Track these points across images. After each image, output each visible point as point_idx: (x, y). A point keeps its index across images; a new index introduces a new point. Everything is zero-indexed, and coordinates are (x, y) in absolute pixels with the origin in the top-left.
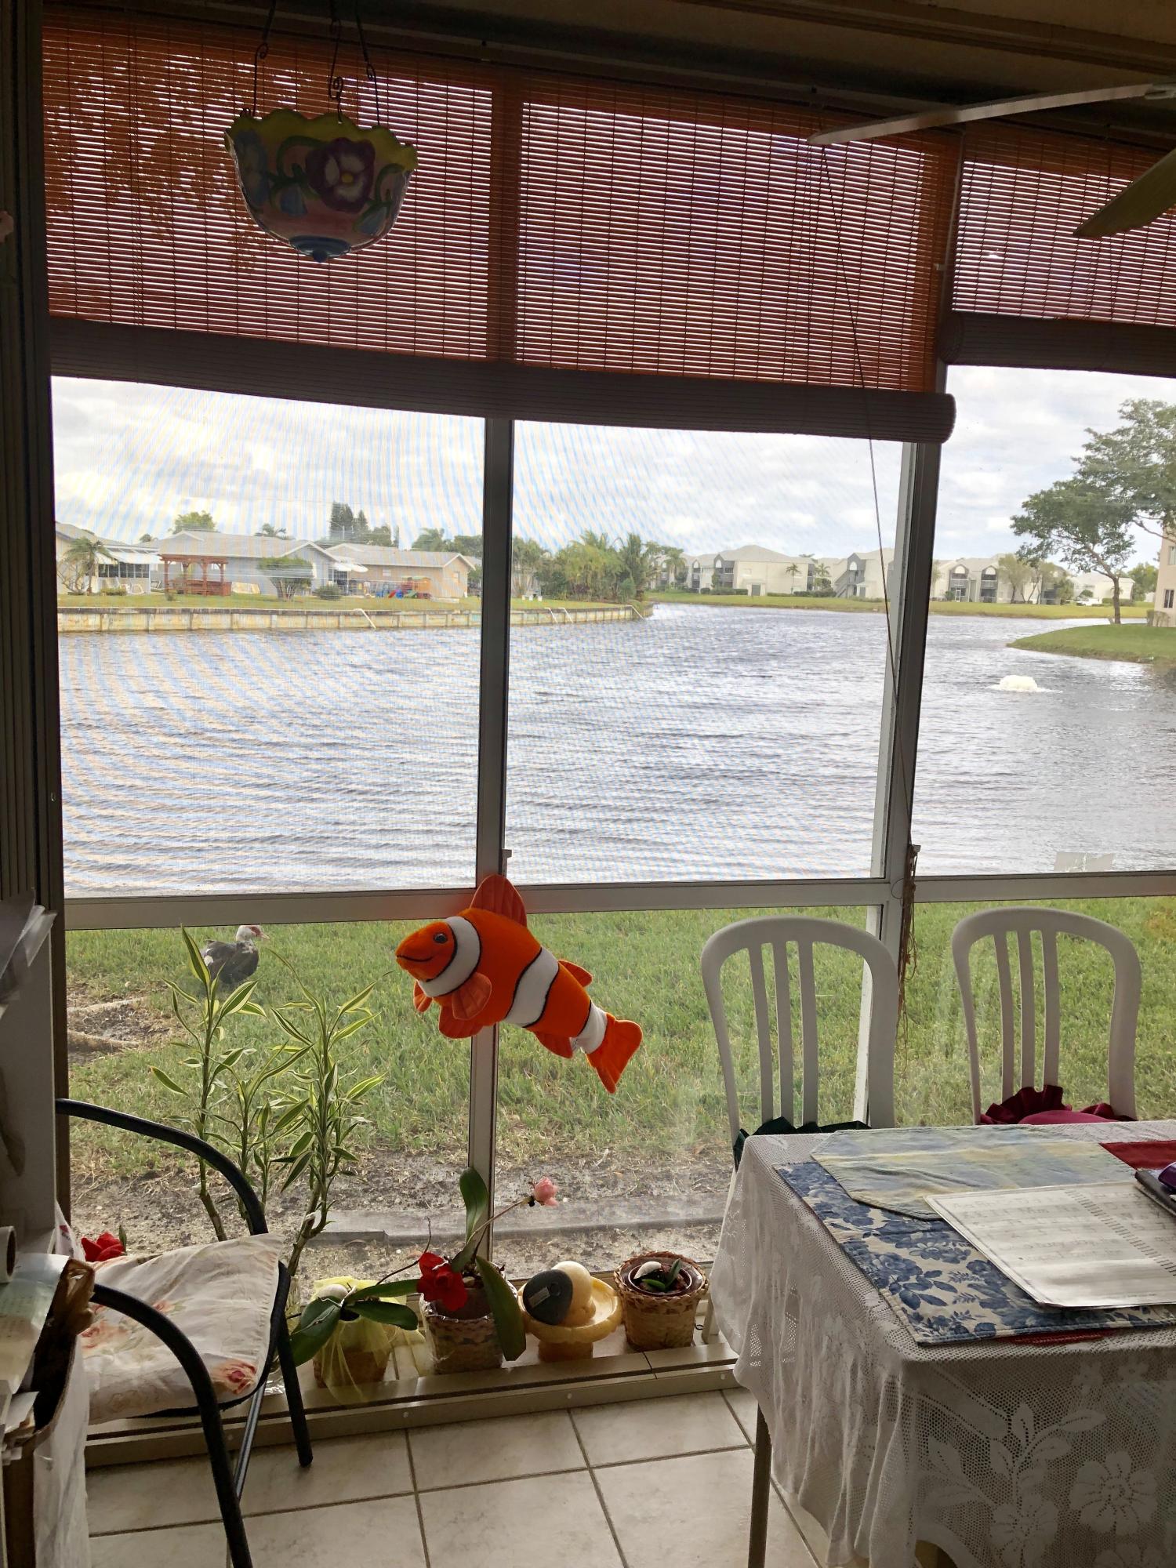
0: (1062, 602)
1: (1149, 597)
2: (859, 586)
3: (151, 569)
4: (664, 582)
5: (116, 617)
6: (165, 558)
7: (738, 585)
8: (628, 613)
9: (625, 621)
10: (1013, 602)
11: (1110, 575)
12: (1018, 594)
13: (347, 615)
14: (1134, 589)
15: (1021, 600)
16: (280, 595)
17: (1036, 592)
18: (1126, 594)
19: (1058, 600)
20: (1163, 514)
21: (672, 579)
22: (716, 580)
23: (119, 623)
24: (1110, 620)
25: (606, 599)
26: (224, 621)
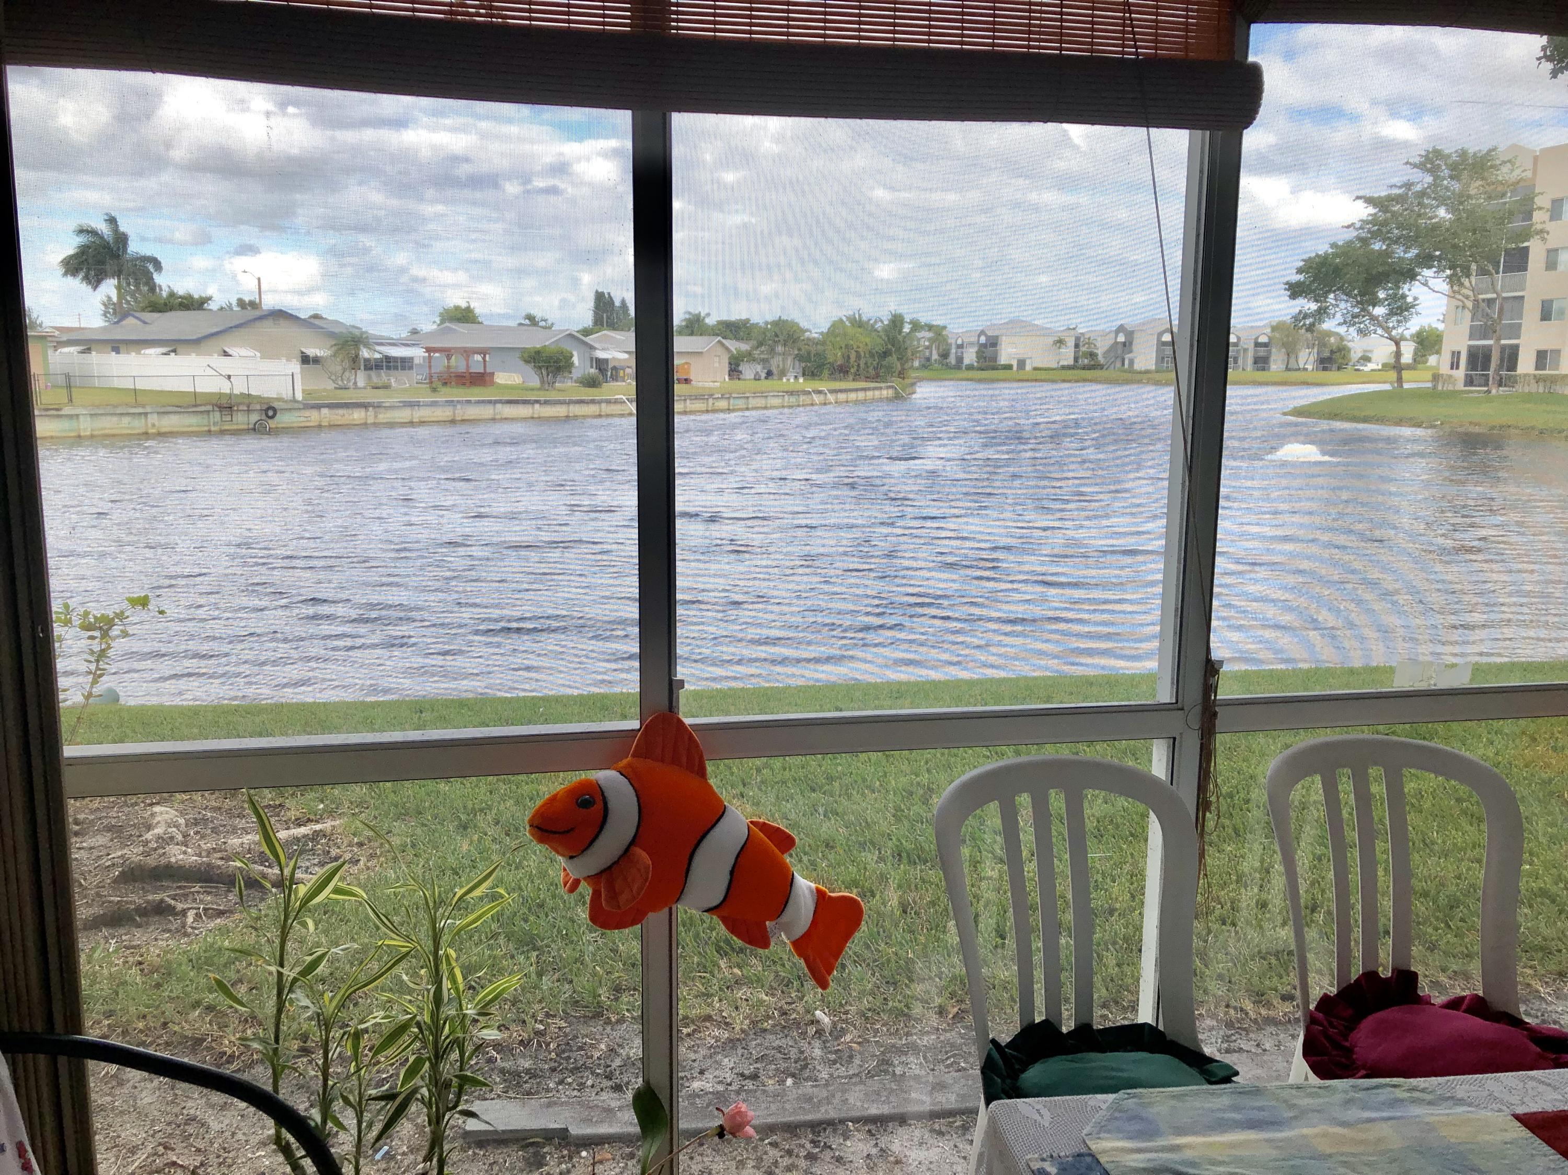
0: (1339, 369)
1: (1432, 360)
2: (1127, 357)
3: (416, 361)
4: (928, 359)
5: (382, 410)
6: (429, 350)
7: (1003, 360)
8: (890, 393)
9: (889, 400)
10: (1288, 369)
11: (1391, 338)
12: (1292, 360)
13: (608, 402)
14: (1415, 353)
15: (1296, 367)
16: (542, 382)
17: (1312, 359)
18: (1407, 357)
19: (1335, 366)
20: (1448, 272)
21: (935, 356)
22: (980, 355)
23: (383, 417)
24: (1391, 383)
25: (868, 378)
26: (487, 412)
